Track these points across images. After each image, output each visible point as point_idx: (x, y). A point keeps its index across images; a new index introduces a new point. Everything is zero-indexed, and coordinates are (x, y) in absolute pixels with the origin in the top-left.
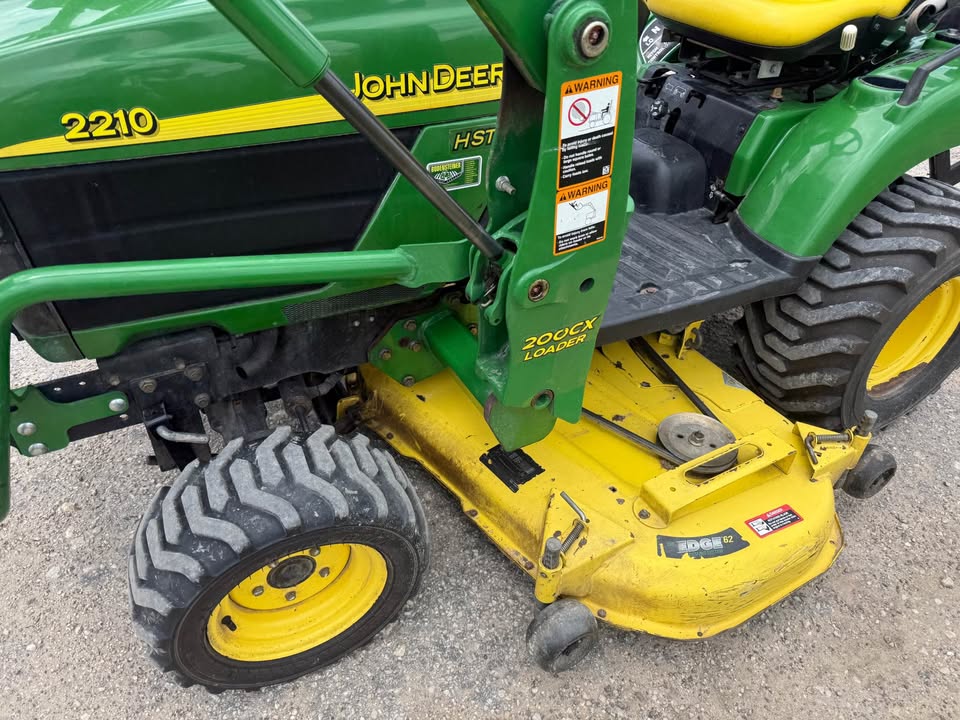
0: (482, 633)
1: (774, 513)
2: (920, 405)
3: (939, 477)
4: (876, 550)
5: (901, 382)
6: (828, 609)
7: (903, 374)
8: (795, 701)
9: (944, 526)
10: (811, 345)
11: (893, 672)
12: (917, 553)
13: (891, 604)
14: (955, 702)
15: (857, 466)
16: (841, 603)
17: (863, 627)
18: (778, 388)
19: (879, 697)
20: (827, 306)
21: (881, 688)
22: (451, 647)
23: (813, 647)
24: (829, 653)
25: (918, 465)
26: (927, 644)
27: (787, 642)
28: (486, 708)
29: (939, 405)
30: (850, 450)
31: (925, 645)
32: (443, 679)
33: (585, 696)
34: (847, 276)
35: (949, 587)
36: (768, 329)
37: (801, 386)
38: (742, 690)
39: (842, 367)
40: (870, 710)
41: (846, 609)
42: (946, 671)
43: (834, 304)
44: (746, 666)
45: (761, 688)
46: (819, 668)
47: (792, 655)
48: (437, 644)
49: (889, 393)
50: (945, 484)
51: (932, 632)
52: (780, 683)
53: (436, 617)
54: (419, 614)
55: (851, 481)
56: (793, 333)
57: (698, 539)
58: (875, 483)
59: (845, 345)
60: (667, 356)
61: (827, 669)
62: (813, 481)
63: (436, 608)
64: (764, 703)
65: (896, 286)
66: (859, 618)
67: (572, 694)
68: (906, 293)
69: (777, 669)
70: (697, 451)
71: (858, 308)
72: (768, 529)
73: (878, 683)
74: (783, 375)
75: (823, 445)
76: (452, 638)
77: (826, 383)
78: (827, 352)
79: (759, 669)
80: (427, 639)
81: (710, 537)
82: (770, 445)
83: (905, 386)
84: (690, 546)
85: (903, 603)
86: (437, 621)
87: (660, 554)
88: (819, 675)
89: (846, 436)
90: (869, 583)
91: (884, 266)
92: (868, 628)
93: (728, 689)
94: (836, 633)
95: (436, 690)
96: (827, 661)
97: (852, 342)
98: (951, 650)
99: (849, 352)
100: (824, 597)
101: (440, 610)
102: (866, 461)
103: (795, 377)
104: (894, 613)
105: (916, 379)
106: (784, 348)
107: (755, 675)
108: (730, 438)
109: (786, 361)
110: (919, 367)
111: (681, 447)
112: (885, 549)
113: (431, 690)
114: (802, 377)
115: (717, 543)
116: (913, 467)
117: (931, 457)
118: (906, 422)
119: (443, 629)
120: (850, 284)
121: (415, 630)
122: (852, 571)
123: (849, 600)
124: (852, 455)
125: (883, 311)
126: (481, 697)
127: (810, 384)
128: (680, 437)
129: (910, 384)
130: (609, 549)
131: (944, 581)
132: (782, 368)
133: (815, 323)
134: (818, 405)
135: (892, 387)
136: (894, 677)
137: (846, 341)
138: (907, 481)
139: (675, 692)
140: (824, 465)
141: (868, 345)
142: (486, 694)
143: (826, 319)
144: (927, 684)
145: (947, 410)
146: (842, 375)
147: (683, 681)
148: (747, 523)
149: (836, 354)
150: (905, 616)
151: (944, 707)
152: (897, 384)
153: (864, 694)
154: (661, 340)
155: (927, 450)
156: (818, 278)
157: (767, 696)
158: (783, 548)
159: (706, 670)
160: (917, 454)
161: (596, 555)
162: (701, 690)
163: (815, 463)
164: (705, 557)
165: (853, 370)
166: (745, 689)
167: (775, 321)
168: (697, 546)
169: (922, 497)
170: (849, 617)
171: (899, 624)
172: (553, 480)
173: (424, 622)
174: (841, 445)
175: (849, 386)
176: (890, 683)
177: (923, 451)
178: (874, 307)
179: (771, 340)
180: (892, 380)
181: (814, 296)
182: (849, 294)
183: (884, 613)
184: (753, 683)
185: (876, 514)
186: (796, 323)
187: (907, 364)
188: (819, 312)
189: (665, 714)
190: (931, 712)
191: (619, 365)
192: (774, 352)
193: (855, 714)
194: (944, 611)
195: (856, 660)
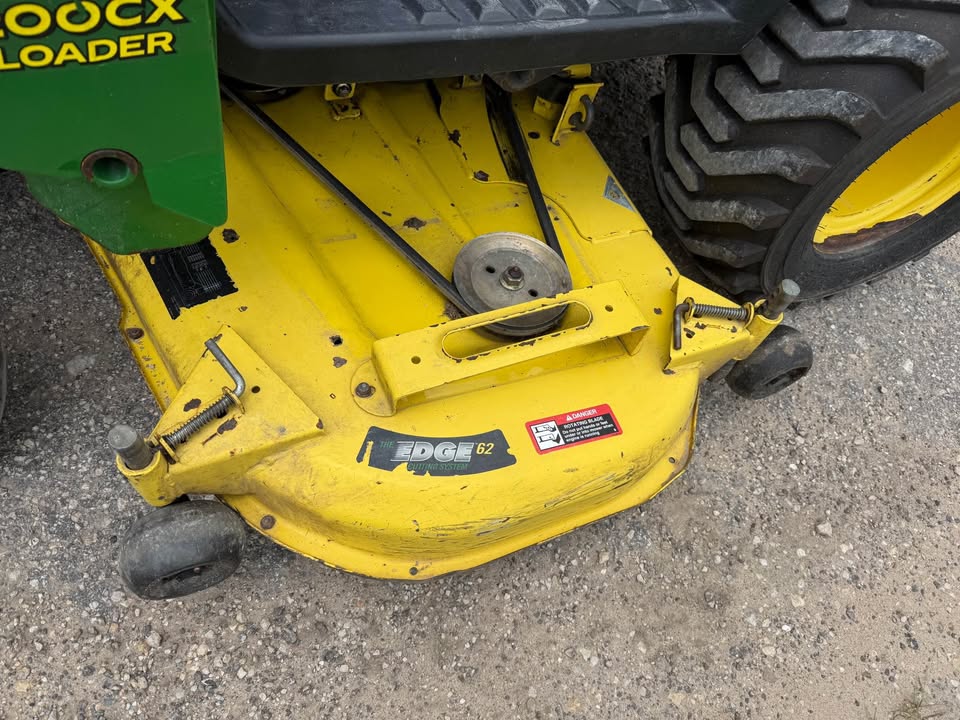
0: (121, 505)
1: (578, 416)
2: (894, 272)
3: (876, 378)
4: (746, 466)
5: (873, 237)
6: (643, 541)
7: (881, 225)
8: (543, 664)
9: (853, 448)
10: (741, 154)
11: (698, 643)
12: (800, 481)
13: (735, 548)
14: (764, 696)
15: (750, 357)
16: (665, 536)
17: (683, 573)
18: (684, 215)
19: (662, 675)
20: (784, 90)
21: (671, 664)
22: (66, 519)
23: (600, 591)
24: (619, 603)
25: (854, 356)
26: (761, 610)
27: (566, 580)
28: (85, 614)
29: (919, 276)
30: (742, 334)
31: (757, 612)
32: (35, 563)
33: (239, 618)
34: (834, 39)
35: (825, 536)
36: (689, 117)
37: (711, 218)
38: (474, 640)
39: (778, 200)
40: (643, 692)
41: (667, 545)
42: (770, 652)
43: (795, 88)
44: (493, 604)
45: (502, 639)
46: (597, 622)
47: (565, 599)
48: (47, 512)
49: (850, 250)
50: (879, 389)
51: (774, 594)
52: (535, 634)
53: (61, 471)
54: (36, 462)
55: (737, 374)
56: (720, 128)
57: (435, 442)
58: (772, 382)
59: (790, 164)
60: (534, 135)
61: (606, 626)
62: (667, 372)
63: (66, 458)
64: (498, 661)
65: (910, 71)
66: (682, 560)
67: (222, 612)
68: (922, 89)
69: (537, 615)
70: (505, 297)
71: (831, 101)
72: (558, 440)
73: (669, 657)
74: (693, 196)
75: (702, 321)
76: (73, 504)
77: (746, 223)
78: (760, 171)
79: (511, 611)
80: (35, 501)
81: (456, 441)
82: (609, 309)
83: (876, 245)
84: (417, 451)
85: (752, 548)
86: (62, 476)
87: (360, 459)
88: (592, 634)
89: (743, 313)
90: (717, 513)
91: (902, 29)
92: (688, 576)
93: (455, 634)
94: (640, 578)
95: (20, 577)
96: (611, 614)
97: (803, 161)
98: (790, 623)
99: (794, 179)
100: (644, 522)
101: (70, 462)
102: (767, 351)
103: (707, 203)
104: (733, 560)
105: (895, 237)
106: (703, 151)
107: (501, 620)
108: (565, 285)
109: (701, 175)
110: (907, 219)
111: (484, 286)
112: (759, 468)
113: (13, 576)
114: (716, 205)
115: (464, 452)
116: (846, 358)
117: (877, 347)
118: (865, 292)
119: (64, 489)
120: (835, 53)
121: (22, 484)
122: (698, 493)
123: (679, 534)
124: (745, 342)
125: (871, 115)
126: (83, 599)
127: (724, 219)
128: (490, 270)
129: (886, 242)
130: (270, 442)
131: (820, 527)
132: (692, 184)
133: (758, 116)
134: (728, 253)
135: (858, 242)
136: (695, 650)
137: (794, 158)
138: (831, 377)
139: (375, 628)
140: (690, 352)
141: (831, 171)
142: (91, 594)
143: (776, 114)
144: (737, 665)
145: (927, 285)
146: (775, 213)
147: (395, 614)
148: (529, 425)
149: (773, 178)
150: (746, 567)
151: (747, 700)
152: (867, 239)
153: (644, 668)
154: (537, 108)
155: (875, 336)
156: (786, 36)
157: (506, 653)
158: (571, 474)
159: (433, 603)
160: (860, 340)
161: (242, 449)
162: (413, 631)
163: (677, 347)
164: (433, 473)
165: (793, 209)
166: (479, 639)
167: (702, 106)
168: (429, 451)
169: (840, 403)
170: (668, 556)
171: (734, 577)
172: (244, 309)
173: (39, 475)
174: (730, 325)
175: (782, 233)
176: (685, 659)
177: (869, 338)
178: (857, 105)
179: (690, 135)
180: (863, 231)
181: (769, 67)
182: (827, 73)
183: (719, 559)
184: (493, 631)
185: (769, 416)
186: (731, 113)
187: (891, 211)
188: (768, 98)
189: (347, 659)
190: (725, 705)
191: (454, 137)
192: (688, 158)
193: (619, 694)
194: (802, 568)
195: (653, 618)
